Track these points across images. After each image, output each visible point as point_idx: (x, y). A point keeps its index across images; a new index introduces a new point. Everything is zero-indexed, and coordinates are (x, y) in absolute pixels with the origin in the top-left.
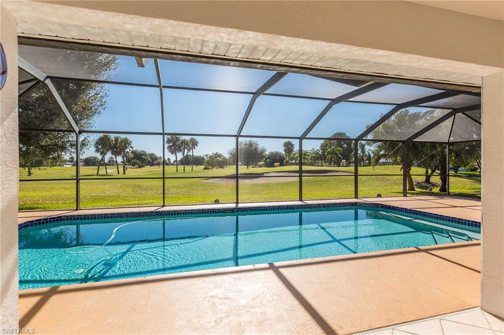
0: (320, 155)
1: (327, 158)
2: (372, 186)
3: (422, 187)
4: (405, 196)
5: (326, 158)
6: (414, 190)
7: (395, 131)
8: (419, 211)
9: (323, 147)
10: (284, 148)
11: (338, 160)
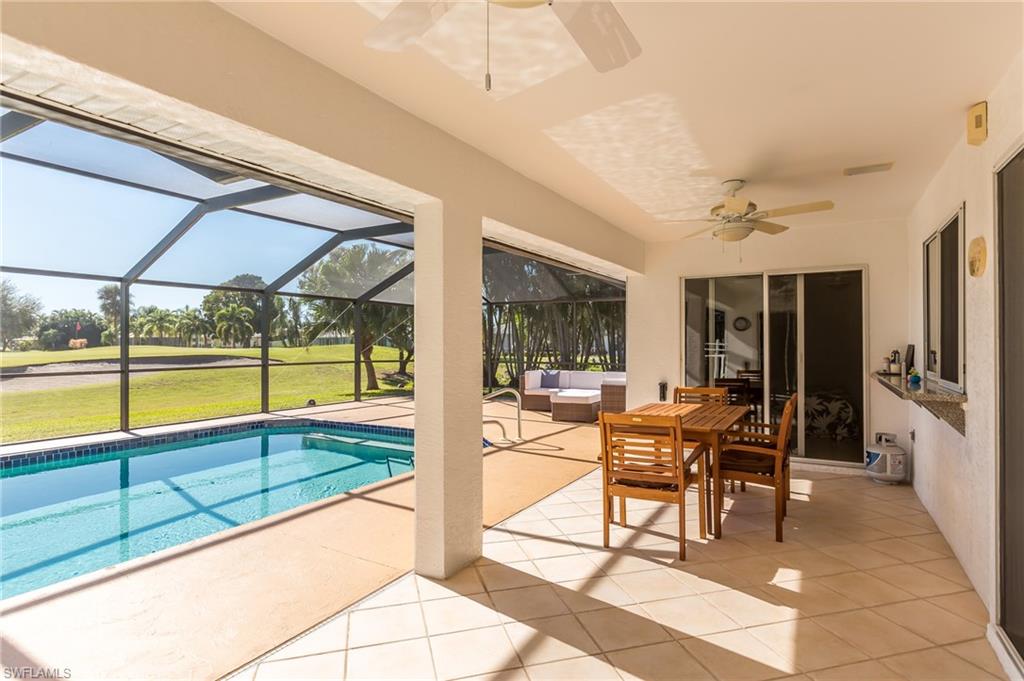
0: (202, 321)
1: (218, 329)
2: (308, 384)
3: (394, 382)
4: (358, 399)
5: (215, 328)
6: (377, 388)
7: (345, 281)
8: (373, 426)
9: (210, 305)
10: (101, 302)
11: (243, 335)
